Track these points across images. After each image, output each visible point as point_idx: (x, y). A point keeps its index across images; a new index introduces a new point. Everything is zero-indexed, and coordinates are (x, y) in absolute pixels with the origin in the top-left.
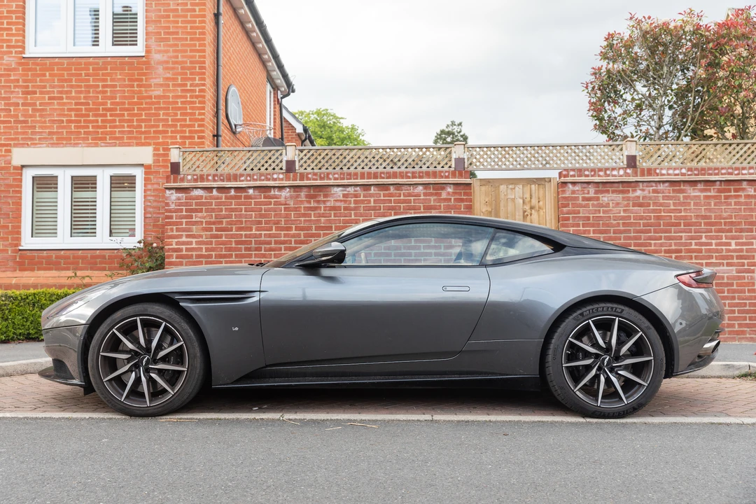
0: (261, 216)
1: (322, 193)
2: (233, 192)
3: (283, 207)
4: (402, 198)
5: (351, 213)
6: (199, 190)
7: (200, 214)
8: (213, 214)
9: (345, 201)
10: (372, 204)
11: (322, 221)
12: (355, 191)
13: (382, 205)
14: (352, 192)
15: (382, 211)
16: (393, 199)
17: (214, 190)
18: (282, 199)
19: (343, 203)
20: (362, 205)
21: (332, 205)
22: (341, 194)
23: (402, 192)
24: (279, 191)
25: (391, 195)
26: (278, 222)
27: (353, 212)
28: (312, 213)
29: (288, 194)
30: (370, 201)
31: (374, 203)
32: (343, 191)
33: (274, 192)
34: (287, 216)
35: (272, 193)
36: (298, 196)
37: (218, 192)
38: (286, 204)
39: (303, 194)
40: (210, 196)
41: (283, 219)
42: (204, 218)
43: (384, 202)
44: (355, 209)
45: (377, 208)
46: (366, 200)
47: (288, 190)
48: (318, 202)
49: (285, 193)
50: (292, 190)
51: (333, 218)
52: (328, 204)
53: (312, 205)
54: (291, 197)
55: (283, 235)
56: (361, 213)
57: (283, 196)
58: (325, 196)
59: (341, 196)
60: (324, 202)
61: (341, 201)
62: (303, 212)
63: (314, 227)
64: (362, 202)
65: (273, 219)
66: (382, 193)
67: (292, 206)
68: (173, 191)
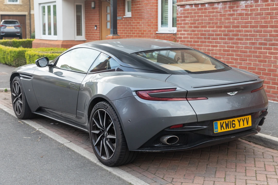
0: (211, 19)
1: (235, 5)
2: (200, 6)
3: (219, 14)
4: (275, 6)
5: (248, 17)
6: (188, 5)
7: (188, 19)
8: (193, 18)
9: (246, 10)
10: (259, 11)
11: (235, 22)
12: (251, 3)
13: (264, 12)
14: (250, 4)
15: (264, 16)
16: (269, 7)
17: (193, 5)
18: (219, 10)
19: (245, 11)
20: (254, 12)
21: (240, 12)
22: (244, 5)
23: (275, 3)
24: (218, 5)
25: (269, 5)
26: (216, 23)
27: (249, 17)
28: (231, 17)
29: (222, 6)
30: (258, 9)
31: (260, 11)
32: (245, 3)
33: (216, 6)
34: (221, 19)
35: (215, 6)
36: (225, 8)
37: (195, 6)
38: (220, 13)
39: (227, 6)
40: (192, 9)
41: (219, 21)
42: (189, 21)
43: (265, 9)
44: (251, 14)
45: (261, 14)
46: (256, 9)
47: (221, 4)
48: (234, 11)
49: (220, 6)
50: (223, 4)
51: (240, 20)
52: (238, 12)
53: (231, 13)
54: (223, 8)
55: (218, 31)
56: (253, 17)
57: (219, 8)
58: (237, 7)
59: (244, 6)
60: (237, 10)
61: (244, 10)
62: (227, 17)
63: (231, 26)
64: (254, 10)
65: (215, 21)
66: (264, 3)
67: (223, 13)
68: (179, 7)
